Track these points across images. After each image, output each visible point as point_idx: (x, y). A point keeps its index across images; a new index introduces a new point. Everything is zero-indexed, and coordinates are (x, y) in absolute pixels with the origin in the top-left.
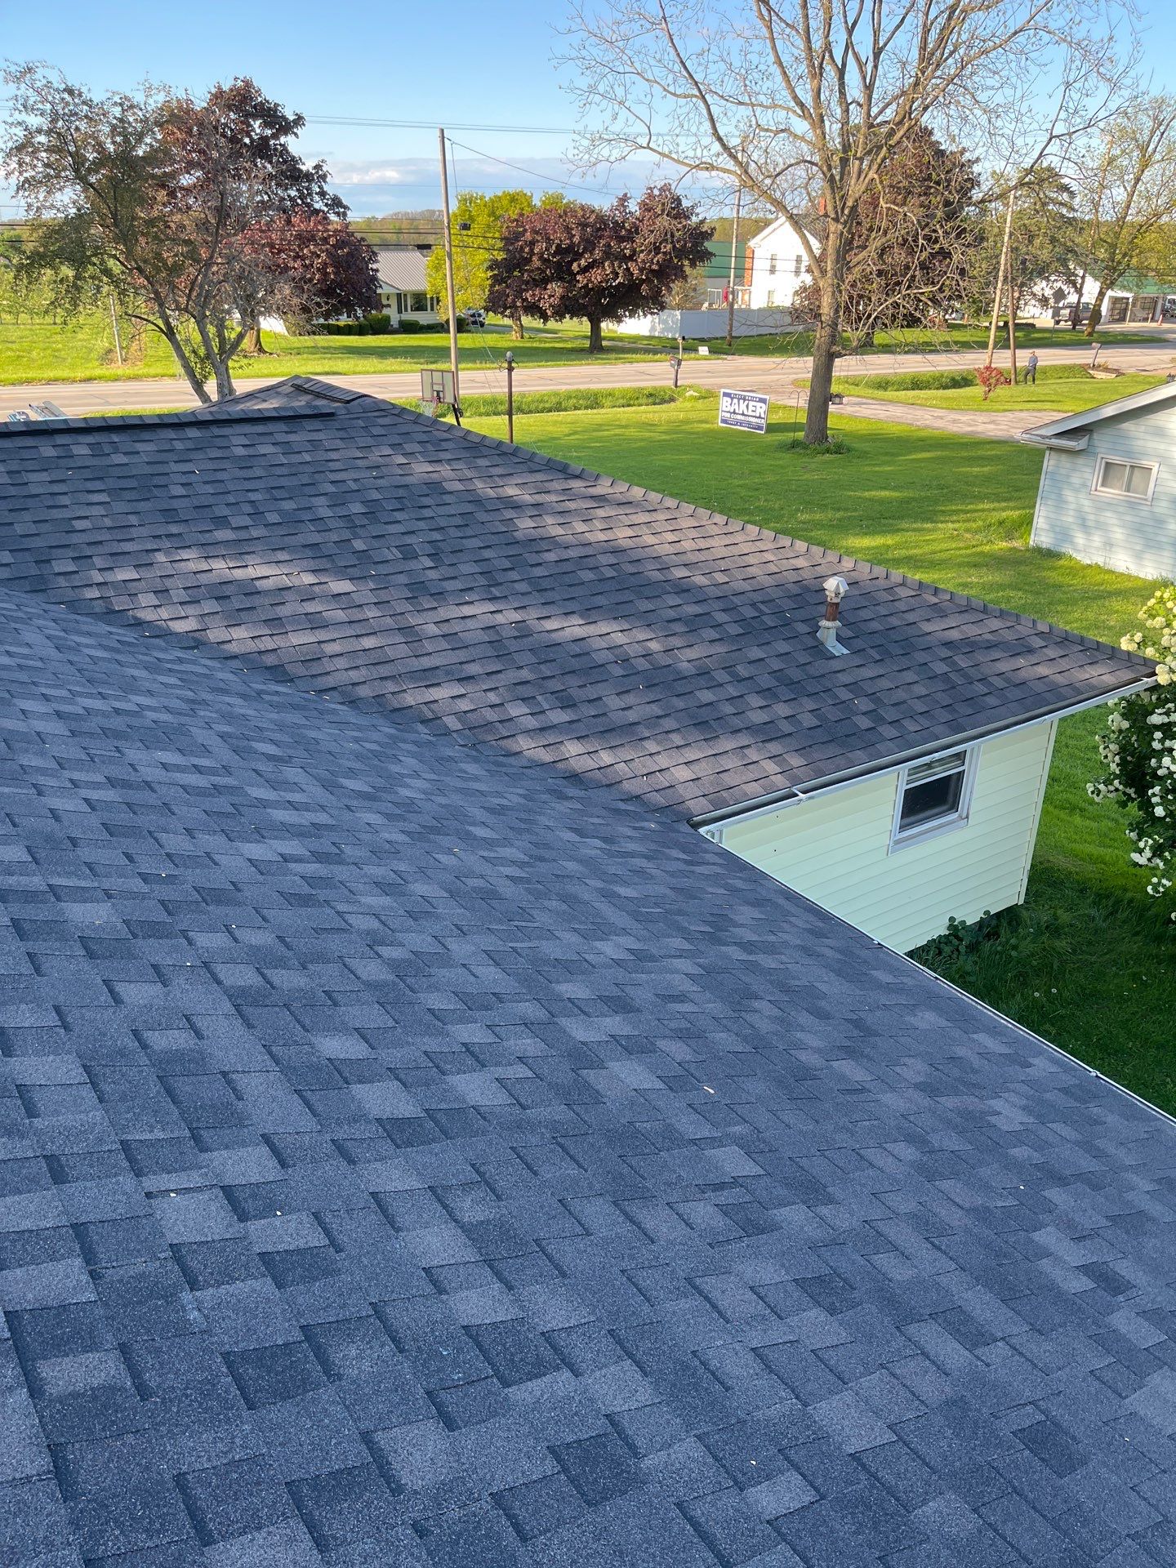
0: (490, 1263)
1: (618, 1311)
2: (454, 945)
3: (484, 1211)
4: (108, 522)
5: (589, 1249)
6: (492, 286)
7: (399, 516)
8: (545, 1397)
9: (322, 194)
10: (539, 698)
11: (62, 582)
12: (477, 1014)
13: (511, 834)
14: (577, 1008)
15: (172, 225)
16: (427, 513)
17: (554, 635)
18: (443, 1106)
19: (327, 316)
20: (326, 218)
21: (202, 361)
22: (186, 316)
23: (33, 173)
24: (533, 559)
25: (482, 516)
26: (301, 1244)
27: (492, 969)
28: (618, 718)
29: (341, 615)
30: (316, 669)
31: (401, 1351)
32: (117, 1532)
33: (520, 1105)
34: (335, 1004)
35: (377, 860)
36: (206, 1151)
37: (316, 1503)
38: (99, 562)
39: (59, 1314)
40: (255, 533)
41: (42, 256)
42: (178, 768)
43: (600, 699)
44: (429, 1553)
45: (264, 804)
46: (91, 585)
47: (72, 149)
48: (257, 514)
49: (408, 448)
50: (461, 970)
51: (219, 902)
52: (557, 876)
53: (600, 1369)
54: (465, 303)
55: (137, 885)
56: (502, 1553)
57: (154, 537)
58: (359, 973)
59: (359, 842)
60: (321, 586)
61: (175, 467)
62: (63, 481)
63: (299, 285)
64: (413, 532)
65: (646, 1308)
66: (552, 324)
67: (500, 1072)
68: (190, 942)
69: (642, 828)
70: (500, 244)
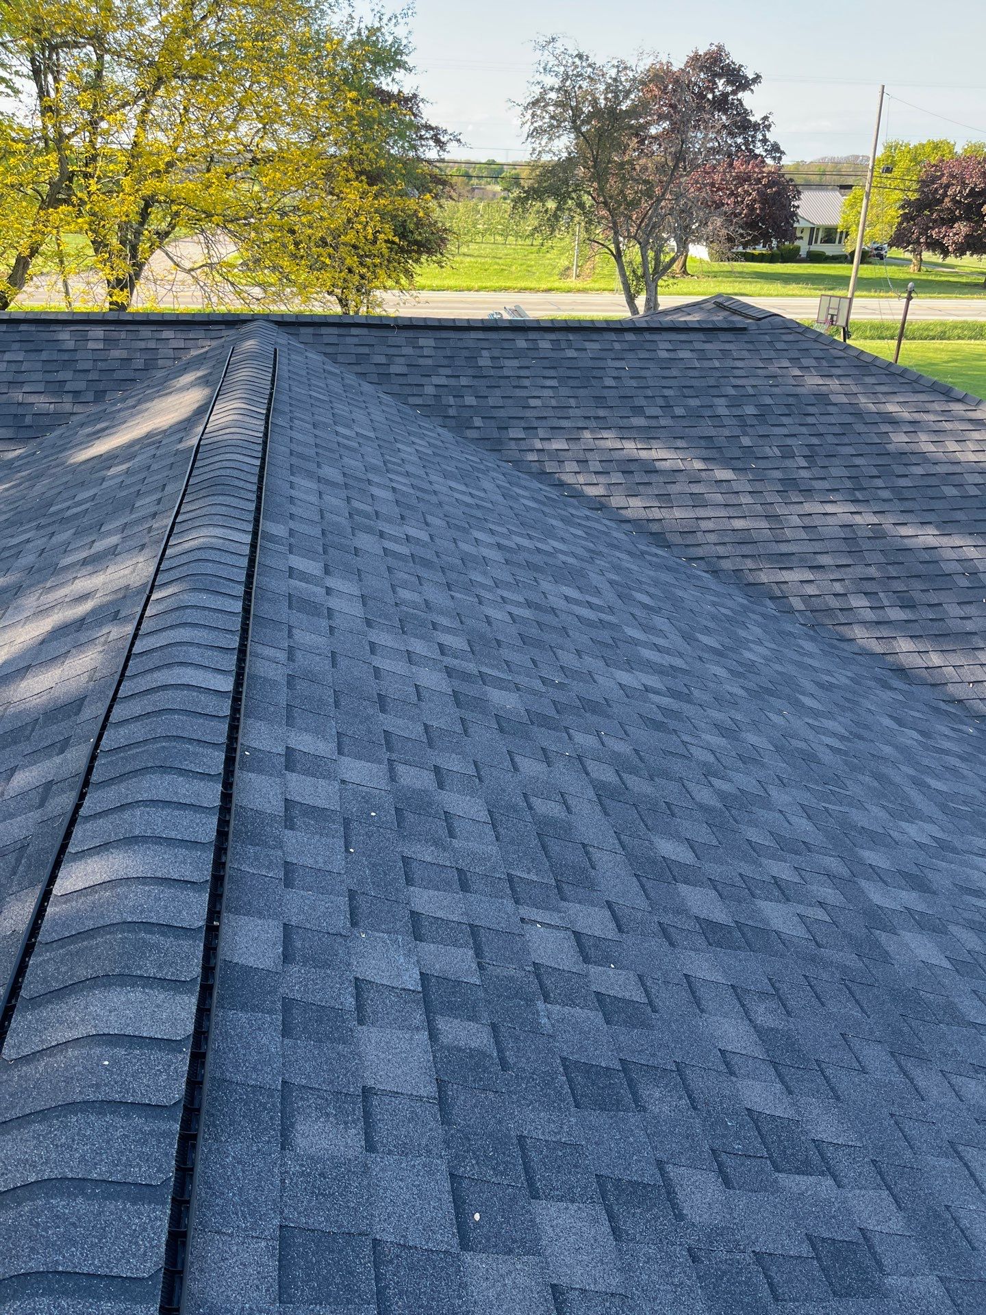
0: (775, 1065)
1: (883, 1147)
2: (774, 792)
3: (774, 1020)
4: (553, 403)
5: (863, 1085)
6: (900, 224)
7: (785, 420)
8: (809, 1193)
9: (765, 141)
10: (881, 595)
11: (513, 445)
12: (788, 856)
13: (836, 710)
14: (875, 873)
15: (637, 167)
16: (810, 420)
17: (906, 541)
18: (750, 923)
19: (745, 245)
20: (763, 162)
21: (638, 278)
22: (633, 242)
23: (540, 123)
24: (900, 470)
25: (860, 428)
26: (627, 995)
27: (804, 821)
28: (954, 625)
29: (719, 498)
30: (690, 540)
31: (695, 1108)
32: (474, 1162)
33: (816, 942)
34: (673, 815)
35: (718, 707)
36: (565, 900)
37: (617, 1200)
38: (541, 433)
39: (454, 987)
40: (663, 422)
41: (535, 191)
42: (577, 602)
43: (940, 604)
44: (698, 1277)
45: (635, 642)
46: (532, 450)
47: (574, 104)
48: (667, 407)
49: (805, 362)
50: (777, 815)
51: (594, 712)
52: (873, 755)
53: (861, 1189)
54: (872, 239)
55: (537, 685)
56: (756, 1302)
57: (585, 418)
58: (693, 794)
59: (705, 688)
60: (708, 472)
61: (611, 363)
62: (528, 368)
63: (729, 218)
64: (795, 435)
65: (908, 1154)
66: (951, 260)
67: (801, 909)
68: (570, 738)
69: (960, 731)
70: (915, 186)
